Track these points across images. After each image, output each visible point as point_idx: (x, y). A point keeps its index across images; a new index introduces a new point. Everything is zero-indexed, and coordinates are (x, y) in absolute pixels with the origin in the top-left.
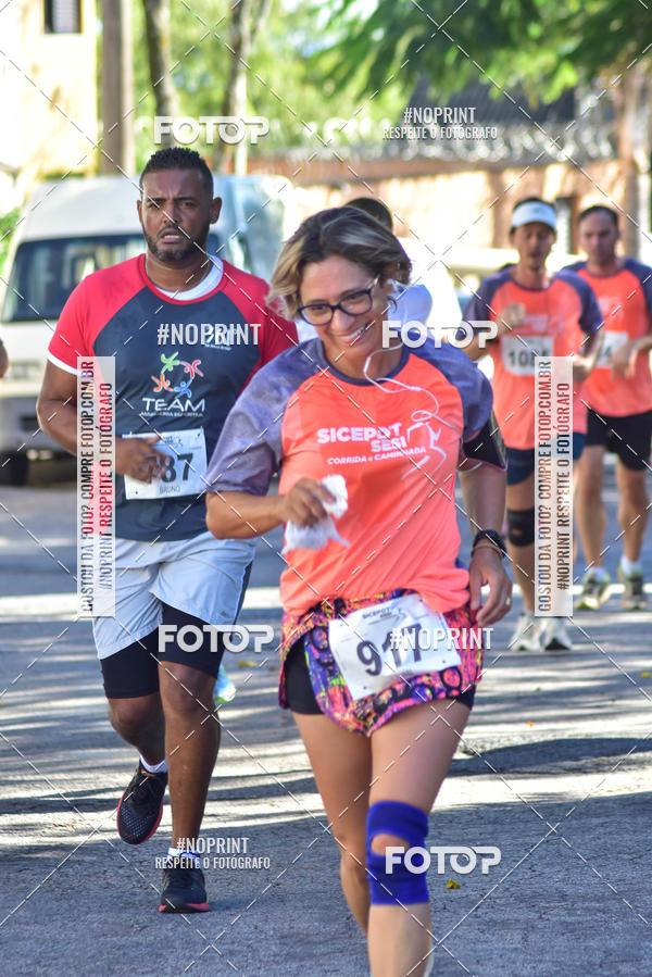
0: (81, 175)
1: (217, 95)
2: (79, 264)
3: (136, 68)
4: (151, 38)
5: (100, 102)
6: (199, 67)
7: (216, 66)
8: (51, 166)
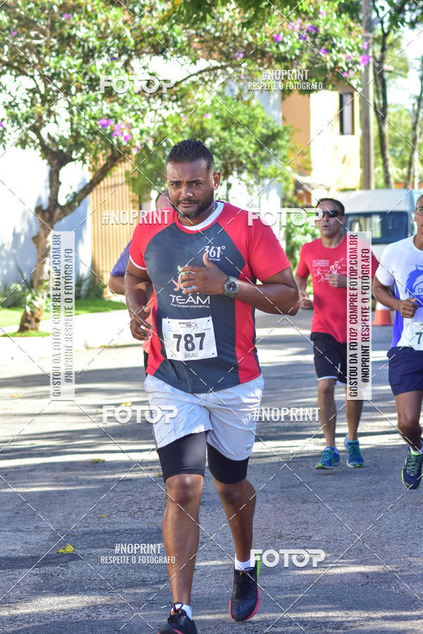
0: (354, 190)
1: (407, 158)
2: (353, 224)
3: (375, 148)
4: (381, 136)
5: (361, 161)
6: (400, 148)
7: (406, 147)
8: (342, 187)
